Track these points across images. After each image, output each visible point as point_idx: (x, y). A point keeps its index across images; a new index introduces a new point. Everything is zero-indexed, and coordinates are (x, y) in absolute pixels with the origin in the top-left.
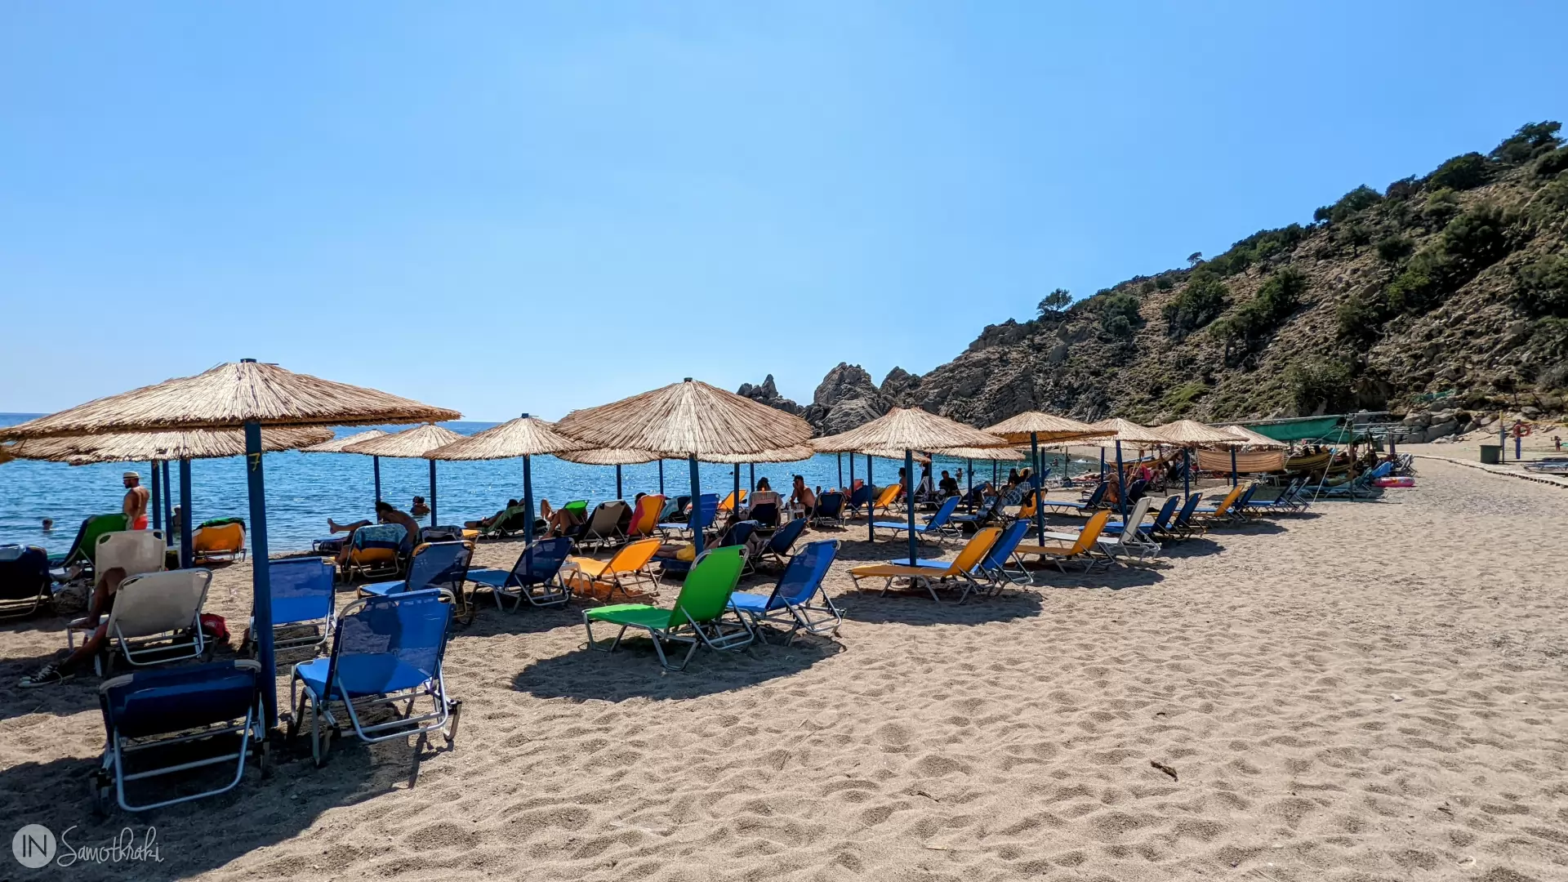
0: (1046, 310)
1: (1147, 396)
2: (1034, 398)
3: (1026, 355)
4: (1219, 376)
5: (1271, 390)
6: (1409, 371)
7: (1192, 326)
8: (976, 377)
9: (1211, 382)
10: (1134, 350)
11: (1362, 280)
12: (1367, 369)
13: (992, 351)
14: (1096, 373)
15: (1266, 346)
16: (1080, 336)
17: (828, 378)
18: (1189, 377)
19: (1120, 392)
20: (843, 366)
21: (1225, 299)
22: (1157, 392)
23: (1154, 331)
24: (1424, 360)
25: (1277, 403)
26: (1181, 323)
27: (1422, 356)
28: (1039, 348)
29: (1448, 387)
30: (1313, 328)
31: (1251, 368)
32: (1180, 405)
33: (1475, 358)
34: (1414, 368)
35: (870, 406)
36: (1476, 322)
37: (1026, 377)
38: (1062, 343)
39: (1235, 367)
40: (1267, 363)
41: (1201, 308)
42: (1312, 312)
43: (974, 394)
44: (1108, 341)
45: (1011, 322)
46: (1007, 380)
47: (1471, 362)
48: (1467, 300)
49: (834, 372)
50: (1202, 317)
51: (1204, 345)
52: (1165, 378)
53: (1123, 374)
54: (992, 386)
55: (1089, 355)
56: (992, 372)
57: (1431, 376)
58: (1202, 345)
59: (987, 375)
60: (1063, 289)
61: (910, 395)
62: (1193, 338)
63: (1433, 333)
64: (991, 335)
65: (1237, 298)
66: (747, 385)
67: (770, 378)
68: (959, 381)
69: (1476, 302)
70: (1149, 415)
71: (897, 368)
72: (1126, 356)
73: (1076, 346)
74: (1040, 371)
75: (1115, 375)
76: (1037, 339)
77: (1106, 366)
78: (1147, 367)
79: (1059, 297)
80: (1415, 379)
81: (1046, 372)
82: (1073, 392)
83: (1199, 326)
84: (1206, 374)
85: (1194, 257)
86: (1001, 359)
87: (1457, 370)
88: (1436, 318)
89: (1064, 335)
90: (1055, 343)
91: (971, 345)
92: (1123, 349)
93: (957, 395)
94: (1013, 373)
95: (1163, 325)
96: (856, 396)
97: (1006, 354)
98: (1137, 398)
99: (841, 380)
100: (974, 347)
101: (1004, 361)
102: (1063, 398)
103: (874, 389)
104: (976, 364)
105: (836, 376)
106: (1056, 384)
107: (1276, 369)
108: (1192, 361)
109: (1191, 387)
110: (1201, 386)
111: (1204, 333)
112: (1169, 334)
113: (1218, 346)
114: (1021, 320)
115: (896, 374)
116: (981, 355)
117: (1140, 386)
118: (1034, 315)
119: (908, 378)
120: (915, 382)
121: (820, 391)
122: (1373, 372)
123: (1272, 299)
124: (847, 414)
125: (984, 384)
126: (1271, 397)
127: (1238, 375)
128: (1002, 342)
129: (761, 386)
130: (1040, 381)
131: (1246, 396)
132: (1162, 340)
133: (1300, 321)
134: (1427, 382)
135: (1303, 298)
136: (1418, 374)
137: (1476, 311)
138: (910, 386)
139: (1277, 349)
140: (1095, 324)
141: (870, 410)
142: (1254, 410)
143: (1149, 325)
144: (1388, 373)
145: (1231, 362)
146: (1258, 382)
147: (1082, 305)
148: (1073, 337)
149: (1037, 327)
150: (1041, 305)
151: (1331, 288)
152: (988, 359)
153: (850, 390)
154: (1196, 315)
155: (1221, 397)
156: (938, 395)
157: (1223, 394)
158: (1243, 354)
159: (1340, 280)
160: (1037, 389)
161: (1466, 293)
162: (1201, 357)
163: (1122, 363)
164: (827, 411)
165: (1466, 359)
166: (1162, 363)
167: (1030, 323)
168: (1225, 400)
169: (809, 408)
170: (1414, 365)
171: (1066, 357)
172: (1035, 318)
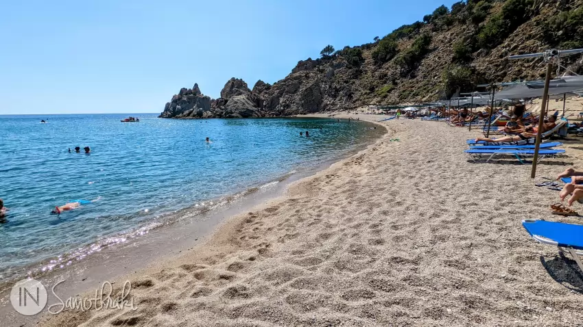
0: (324, 55)
1: (368, 91)
2: (321, 93)
3: (316, 74)
4: (398, 81)
5: (424, 86)
6: (494, 73)
7: (385, 60)
8: (295, 85)
9: (395, 84)
10: (361, 72)
11: (456, 37)
12: (476, 72)
13: (302, 73)
14: (346, 82)
15: (417, 67)
16: (339, 66)
17: (226, 85)
18: (385, 82)
19: (357, 90)
20: (233, 79)
21: (396, 49)
22: (372, 89)
23: (368, 64)
24: (501, 67)
25: (428, 91)
26: (380, 60)
27: (500, 65)
28: (322, 71)
29: (516, 79)
30: (439, 58)
31: (413, 77)
32: (383, 94)
33: (526, 65)
34: (497, 71)
35: (247, 98)
36: (523, 49)
37: (317, 84)
38: (331, 69)
39: (405, 77)
40: (420, 74)
41: (388, 53)
42: (436, 52)
43: (295, 92)
44: (350, 68)
45: (310, 59)
46: (309, 85)
47: (524, 67)
48: (517, 39)
49: (229, 82)
50: (388, 57)
51: (390, 69)
52: (375, 83)
53: (357, 82)
54: (302, 88)
55: (343, 74)
56: (302, 82)
57: (505, 74)
58: (391, 68)
59: (300, 83)
60: (331, 45)
61: (266, 93)
62: (386, 65)
63: (504, 54)
64: (301, 65)
65: (402, 49)
66: (184, 88)
67: (196, 85)
68: (288, 86)
69: (522, 39)
70: (370, 100)
71: (260, 81)
72: (357, 75)
73: (337, 70)
74: (322, 82)
75: (354, 83)
76: (321, 67)
77: (350, 79)
78: (367, 78)
79: (329, 49)
80: (498, 76)
81: (325, 82)
82: (337, 90)
83: (387, 61)
84: (394, 81)
85: (376, 38)
86: (306, 76)
87: (519, 71)
88: (503, 47)
89: (332, 65)
90: (328, 69)
91: (293, 70)
92: (357, 71)
93: (288, 92)
94: (311, 82)
95: (372, 60)
96: (240, 94)
97: (308, 74)
98: (364, 92)
99: (233, 86)
100: (294, 71)
101: (307, 77)
102: (333, 93)
103: (249, 90)
104: (295, 78)
105: (230, 84)
106: (330, 87)
107: (425, 77)
108: (386, 75)
109: (386, 87)
110: (391, 86)
111: (390, 63)
112: (375, 65)
113: (396, 69)
114: (314, 59)
115: (259, 83)
116: (297, 74)
117: (365, 87)
118: (320, 56)
119: (265, 85)
120: (268, 87)
121: (223, 91)
122: (479, 73)
123: (419, 47)
124: (236, 103)
125: (299, 87)
126: (425, 89)
127: (407, 81)
128: (306, 69)
129: (192, 89)
130: (323, 86)
131: (413, 89)
132: (373, 67)
133: (431, 56)
134: (503, 77)
135: (431, 46)
136: (499, 73)
137: (522, 43)
138: (266, 89)
139: (424, 68)
140: (344, 61)
141: (247, 100)
142: (417, 95)
143: (366, 61)
144: (485, 74)
145: (403, 75)
146: (417, 83)
147: (339, 52)
148: (336, 66)
149: (321, 62)
150: (322, 53)
151: (442, 42)
152: (300, 76)
153: (237, 91)
154: (386, 56)
155: (402, 90)
156: (279, 93)
157: (402, 89)
158: (408, 72)
159: (446, 38)
160: (322, 89)
161: (516, 36)
162: (389, 74)
163: (356, 77)
164: (226, 101)
165: (522, 65)
166: (373, 77)
167: (318, 60)
168: (404, 91)
169: (218, 100)
170: (496, 70)
171: (333, 75)
172: (320, 58)
